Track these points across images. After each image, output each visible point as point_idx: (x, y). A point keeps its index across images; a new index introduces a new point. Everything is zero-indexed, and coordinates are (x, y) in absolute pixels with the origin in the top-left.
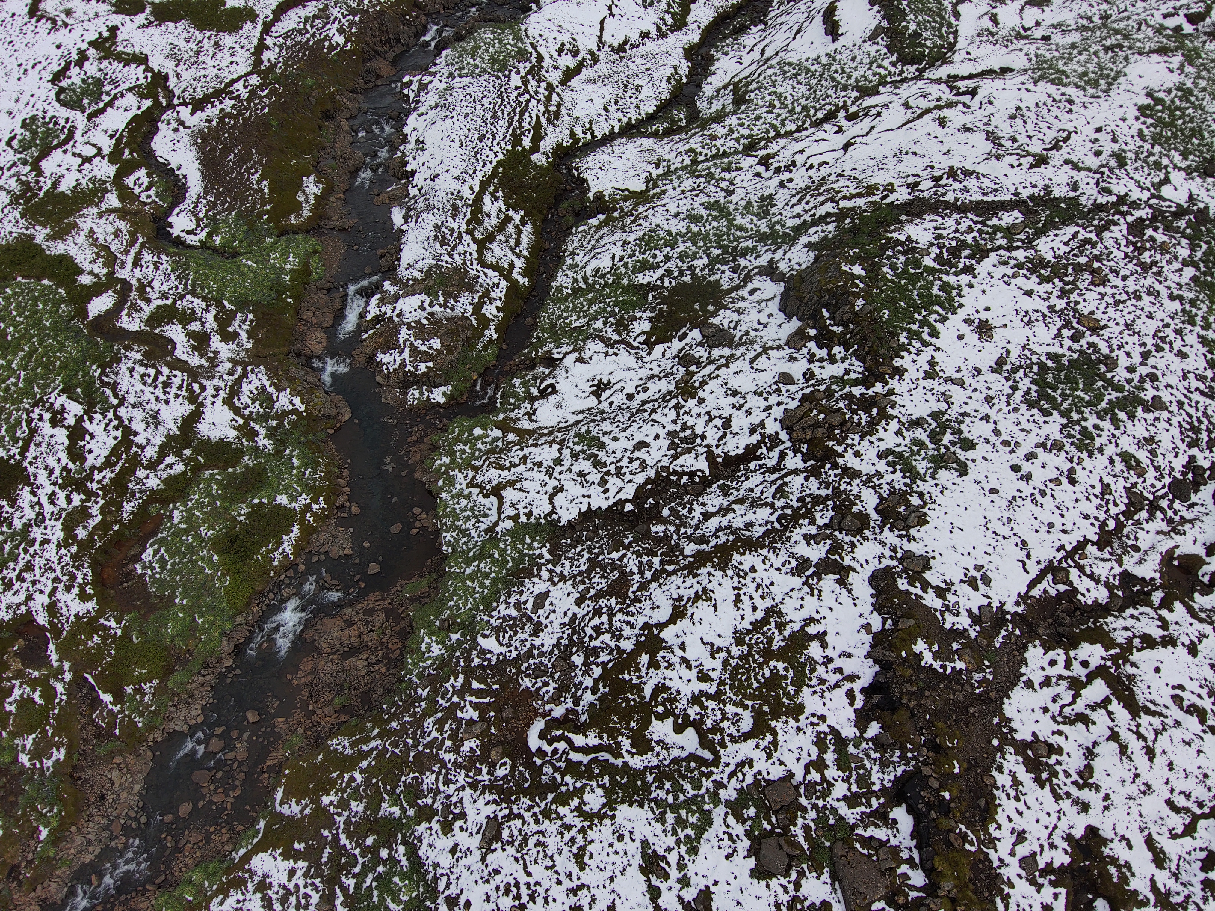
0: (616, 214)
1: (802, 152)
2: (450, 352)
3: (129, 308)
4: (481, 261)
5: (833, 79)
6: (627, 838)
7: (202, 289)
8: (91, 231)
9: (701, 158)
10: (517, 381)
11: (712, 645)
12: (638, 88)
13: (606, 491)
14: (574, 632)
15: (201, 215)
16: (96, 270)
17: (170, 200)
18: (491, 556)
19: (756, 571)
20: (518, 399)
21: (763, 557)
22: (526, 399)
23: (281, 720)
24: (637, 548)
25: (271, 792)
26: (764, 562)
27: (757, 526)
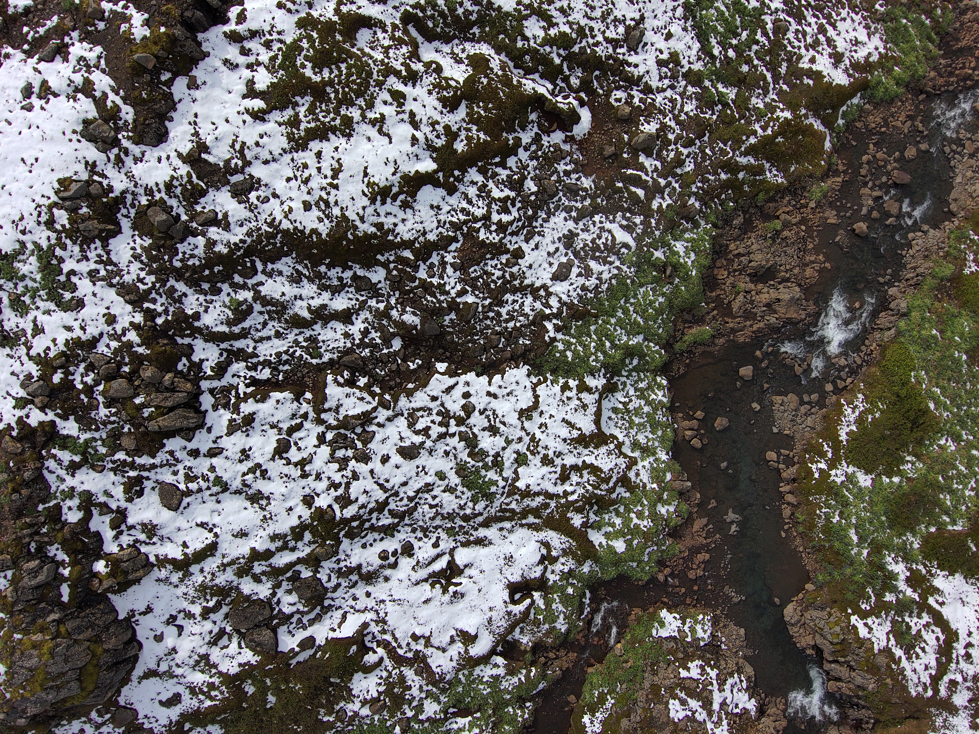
10: (561, 625)
11: (380, 131)
13: (467, 395)
18: (614, 346)
19: (304, 202)
20: (562, 590)
21: (290, 216)
22: (552, 587)
23: (832, 221)
24: (442, 298)
25: (835, 149)
26: (291, 210)
27: (285, 273)
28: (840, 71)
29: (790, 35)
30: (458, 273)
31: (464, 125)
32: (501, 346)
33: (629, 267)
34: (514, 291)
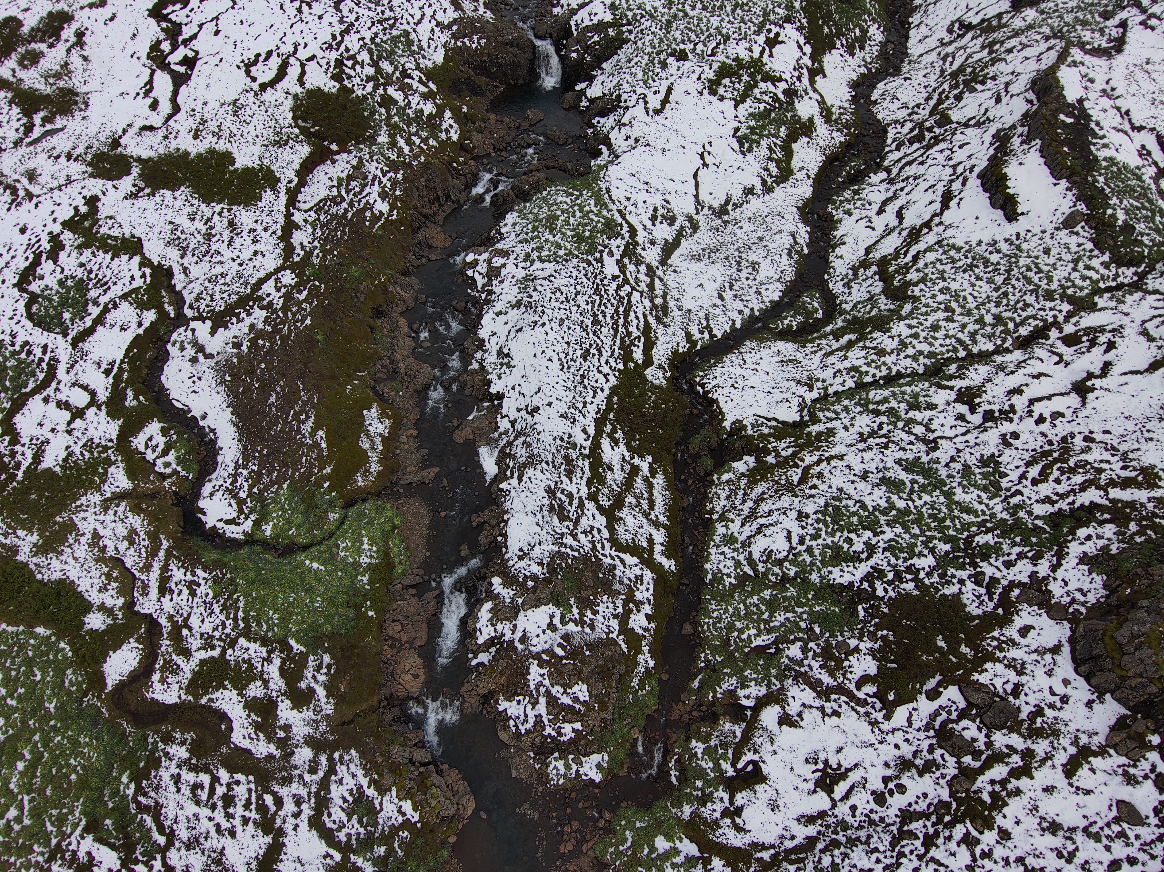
0: (770, 459)
1: (1018, 391)
2: (603, 707)
3: (163, 670)
4: (614, 542)
5: (1029, 281)
7: (259, 624)
8: (96, 536)
9: (868, 379)
10: (697, 746)
12: (754, 266)
15: (243, 495)
16: (109, 602)
17: (196, 467)
20: (707, 784)
22: (719, 783)
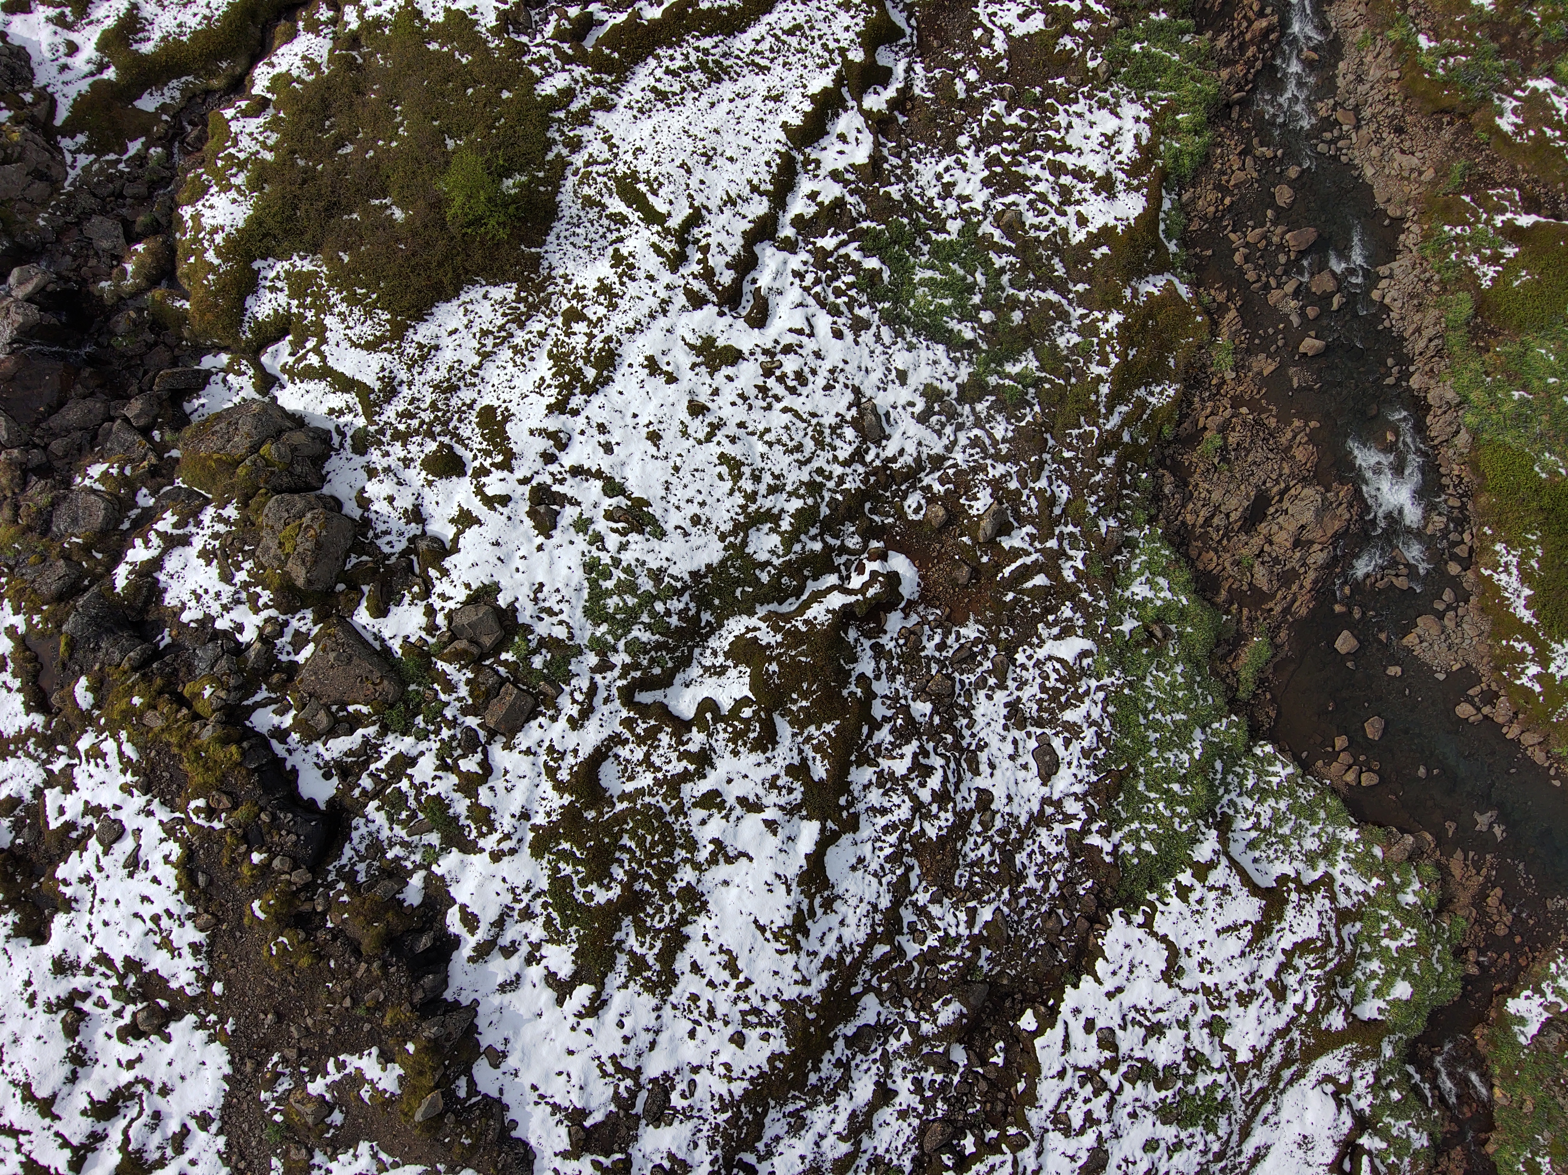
6: (688, 524)
11: (729, 860)
13: (1089, 1025)
14: (956, 745)
18: (1183, 781)
19: (732, 1040)
20: (1385, 1102)
21: (734, 1075)
22: (1374, 1114)
23: (1269, 369)
24: (958, 950)
25: (1195, 285)
26: (727, 1066)
27: (781, 1133)
28: (1121, 196)
29: (1030, 218)
30: (946, 901)
31: (800, 739)
32: (1066, 922)
33: (1111, 674)
34: (1019, 845)
